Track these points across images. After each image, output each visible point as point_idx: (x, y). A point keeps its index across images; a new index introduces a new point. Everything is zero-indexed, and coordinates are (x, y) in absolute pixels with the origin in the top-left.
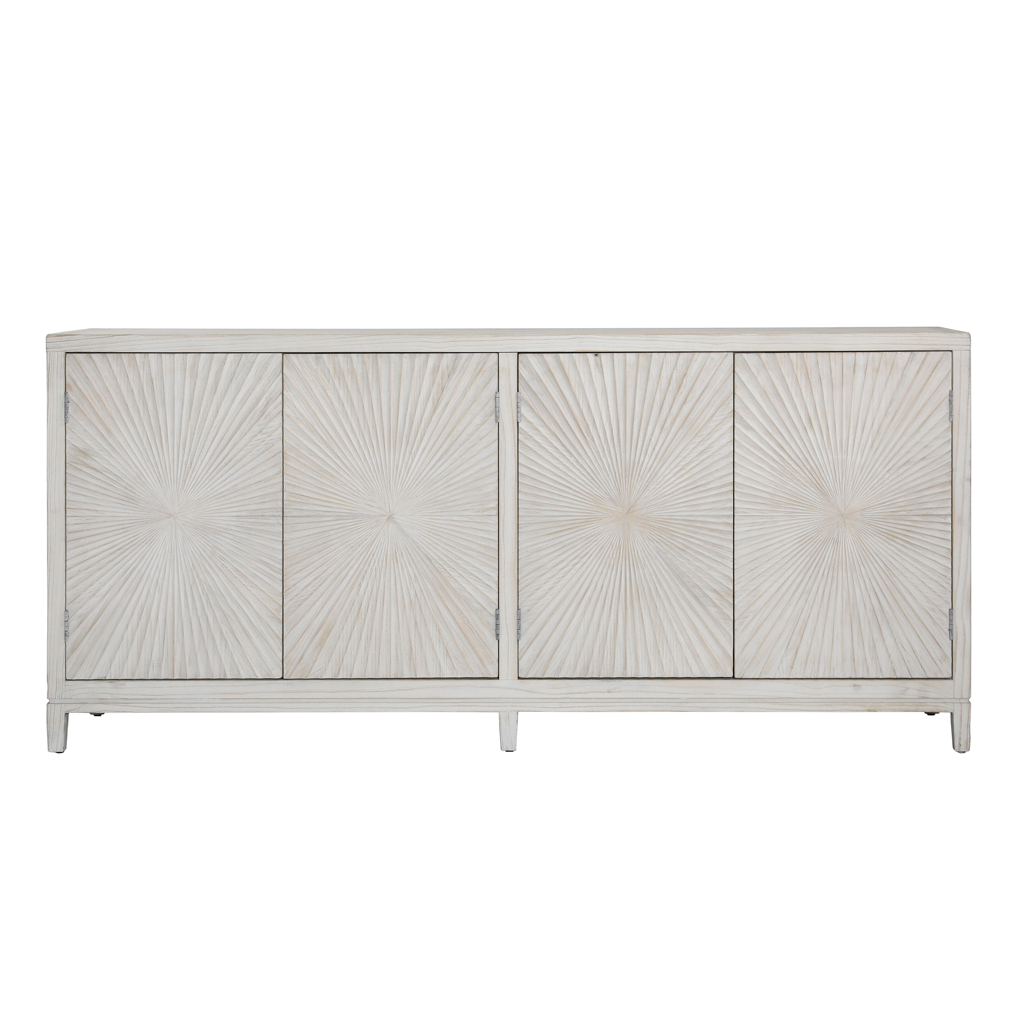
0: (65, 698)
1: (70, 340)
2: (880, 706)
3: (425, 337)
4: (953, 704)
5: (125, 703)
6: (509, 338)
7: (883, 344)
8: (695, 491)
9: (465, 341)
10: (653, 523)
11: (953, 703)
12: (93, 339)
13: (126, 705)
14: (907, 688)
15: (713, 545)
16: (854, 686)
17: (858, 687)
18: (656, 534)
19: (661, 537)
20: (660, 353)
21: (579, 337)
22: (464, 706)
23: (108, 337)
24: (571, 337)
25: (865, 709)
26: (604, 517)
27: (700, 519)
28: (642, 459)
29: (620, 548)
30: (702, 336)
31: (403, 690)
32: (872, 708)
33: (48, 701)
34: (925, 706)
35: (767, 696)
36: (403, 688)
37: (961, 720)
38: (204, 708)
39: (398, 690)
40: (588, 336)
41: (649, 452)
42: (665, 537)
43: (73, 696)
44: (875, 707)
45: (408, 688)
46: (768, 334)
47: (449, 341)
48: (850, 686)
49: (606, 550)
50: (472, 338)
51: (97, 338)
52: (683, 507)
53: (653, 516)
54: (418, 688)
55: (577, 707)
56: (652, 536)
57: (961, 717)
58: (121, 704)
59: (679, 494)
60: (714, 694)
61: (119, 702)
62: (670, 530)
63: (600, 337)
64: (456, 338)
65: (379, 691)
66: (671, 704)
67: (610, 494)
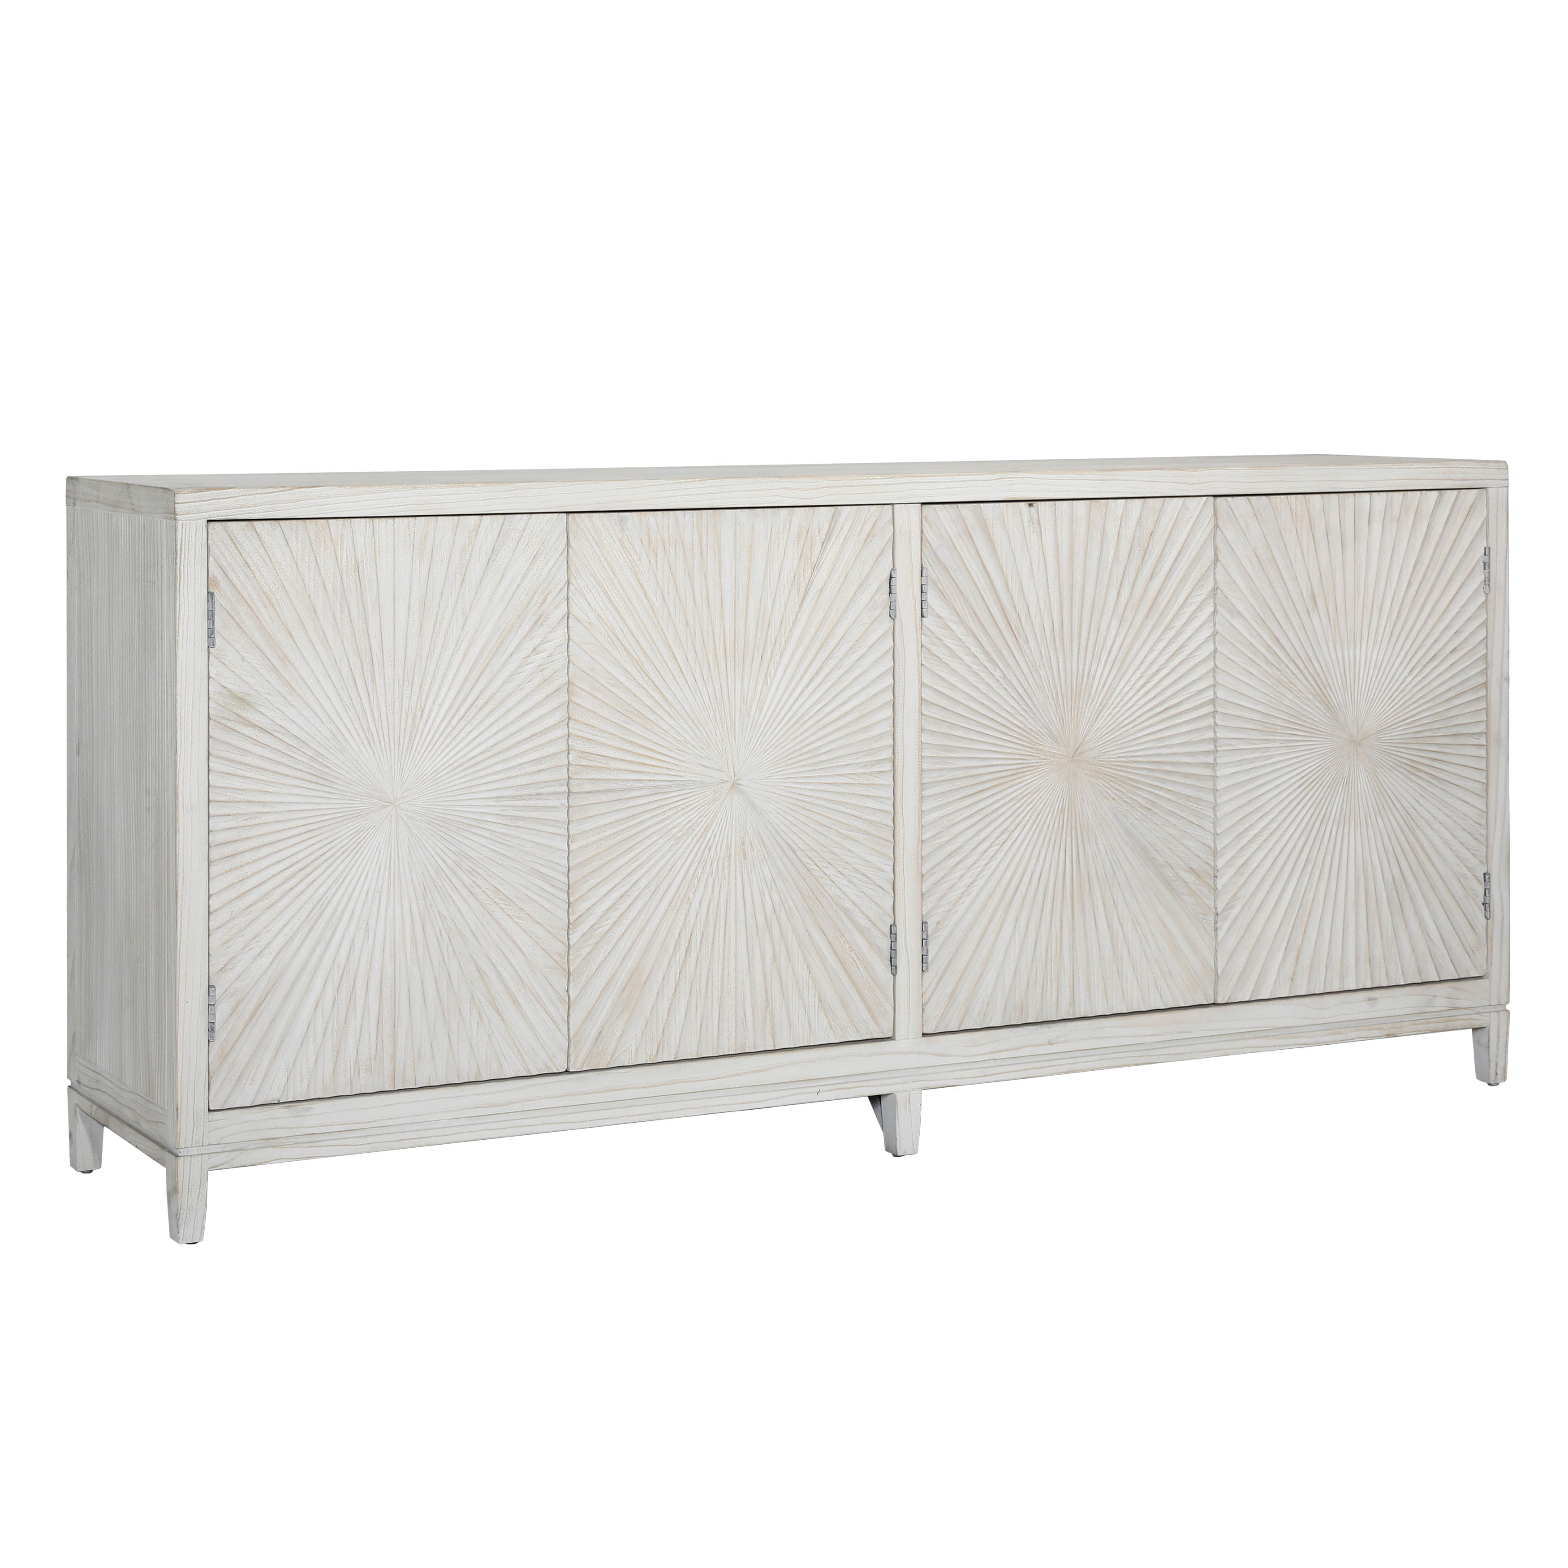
0: (209, 1145)
1: (217, 498)
2: (1402, 1027)
4: (1488, 1014)
5: (311, 1142)
6: (908, 479)
7: (1404, 479)
8: (1165, 715)
9: (845, 486)
10: (1109, 770)
11: (1489, 1012)
12: (257, 496)
13: (313, 1144)
14: (1434, 996)
15: (1189, 797)
16: (1370, 999)
17: (1374, 1001)
18: (1111, 786)
19: (1118, 790)
20: (1118, 500)
21: (1008, 476)
22: (846, 1088)
23: (283, 491)
24: (997, 476)
25: (1383, 1034)
26: (1041, 764)
27: (1170, 759)
28: (1093, 669)
29: (1064, 812)
30: (1175, 472)
31: (755, 1072)
32: (1392, 1031)
34: (1456, 1020)
35: (1260, 1027)
36: (755, 1069)
37: (1499, 1037)
38: (442, 1136)
39: (747, 1073)
40: (1020, 475)
41: (1104, 658)
42: (1124, 791)
43: (222, 1139)
44: (1395, 1030)
45: (762, 1068)
46: (1260, 467)
47: (823, 486)
48: (1365, 1001)
49: (1045, 816)
50: (856, 481)
51: (264, 493)
52: (1149, 741)
53: (1108, 758)
54: (776, 1067)
55: (1007, 1072)
56: (1107, 790)
57: (1498, 1033)
58: (304, 1145)
59: (1143, 722)
60: (1192, 1032)
61: (300, 1141)
62: (1131, 779)
63: (1037, 476)
64: (833, 482)
65: (719, 1078)
66: (1134, 1054)
67: (1049, 726)
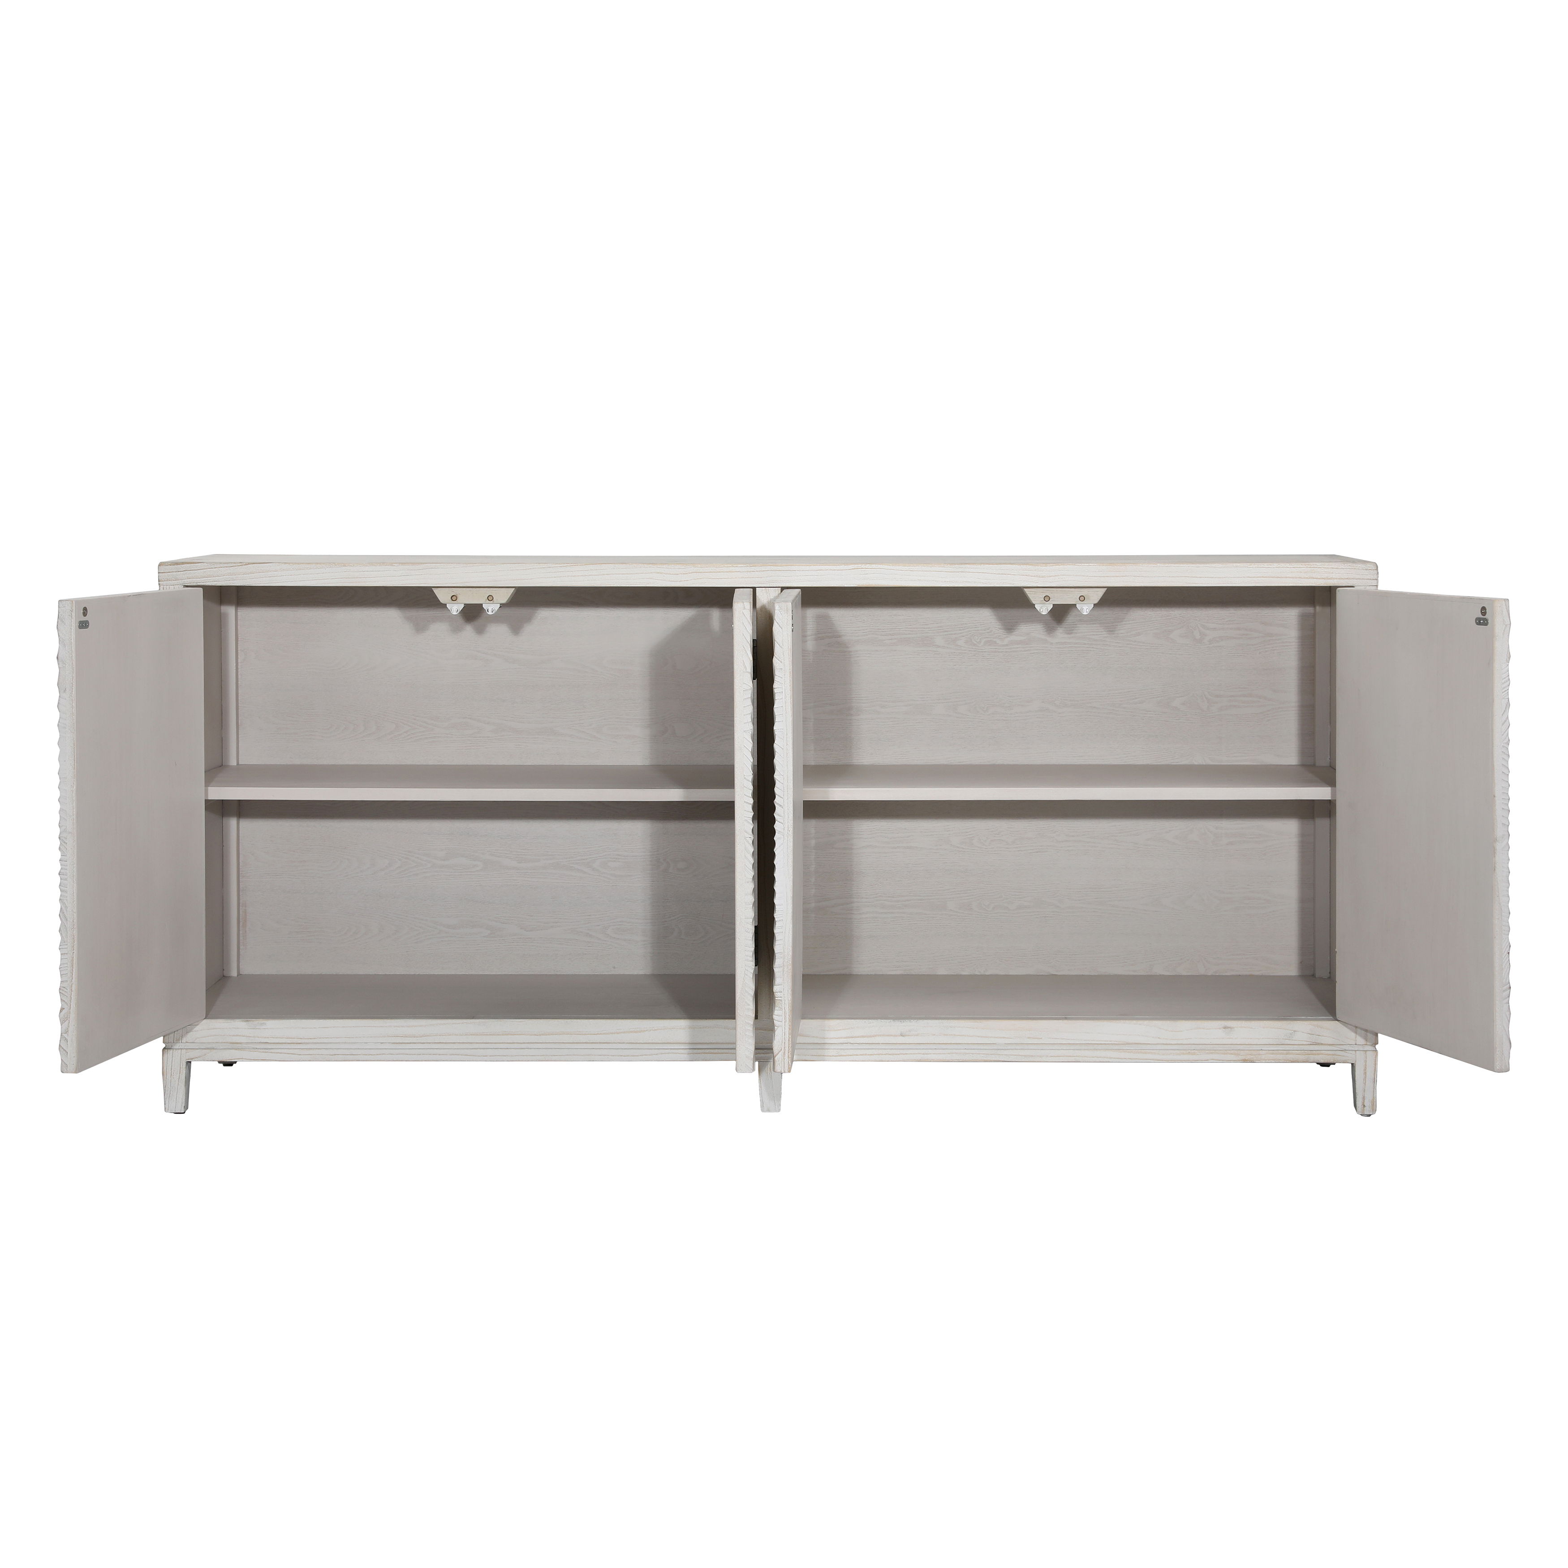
0: (186, 1042)
1: (189, 569)
2: (1260, 1054)
3: (658, 566)
4: (1354, 1052)
5: (265, 1049)
6: (768, 568)
7: (1263, 577)
9: (711, 572)
11: (1355, 1051)
12: (220, 569)
13: (267, 1051)
14: (1294, 1031)
16: (1225, 1028)
17: (1229, 1029)
21: (862, 567)
22: (712, 1053)
23: (241, 565)
24: (851, 567)
25: (1239, 1059)
30: (1024, 567)
31: (631, 1032)
32: (1248, 1057)
33: (164, 1046)
34: (1318, 1054)
35: (1110, 1041)
36: (631, 1030)
37: (1365, 1073)
38: (369, 1055)
39: (624, 1032)
40: (874, 566)
43: (196, 1039)
44: (1252, 1056)
45: (638, 1030)
46: (1111, 564)
47: (691, 572)
48: (1220, 1029)
50: (720, 568)
51: (226, 567)
54: (651, 1030)
55: (861, 1055)
57: (1365, 1070)
58: (260, 1050)
60: (1041, 1039)
61: (258, 1047)
63: (889, 567)
64: (700, 568)
65: (601, 1034)
66: (985, 1052)
